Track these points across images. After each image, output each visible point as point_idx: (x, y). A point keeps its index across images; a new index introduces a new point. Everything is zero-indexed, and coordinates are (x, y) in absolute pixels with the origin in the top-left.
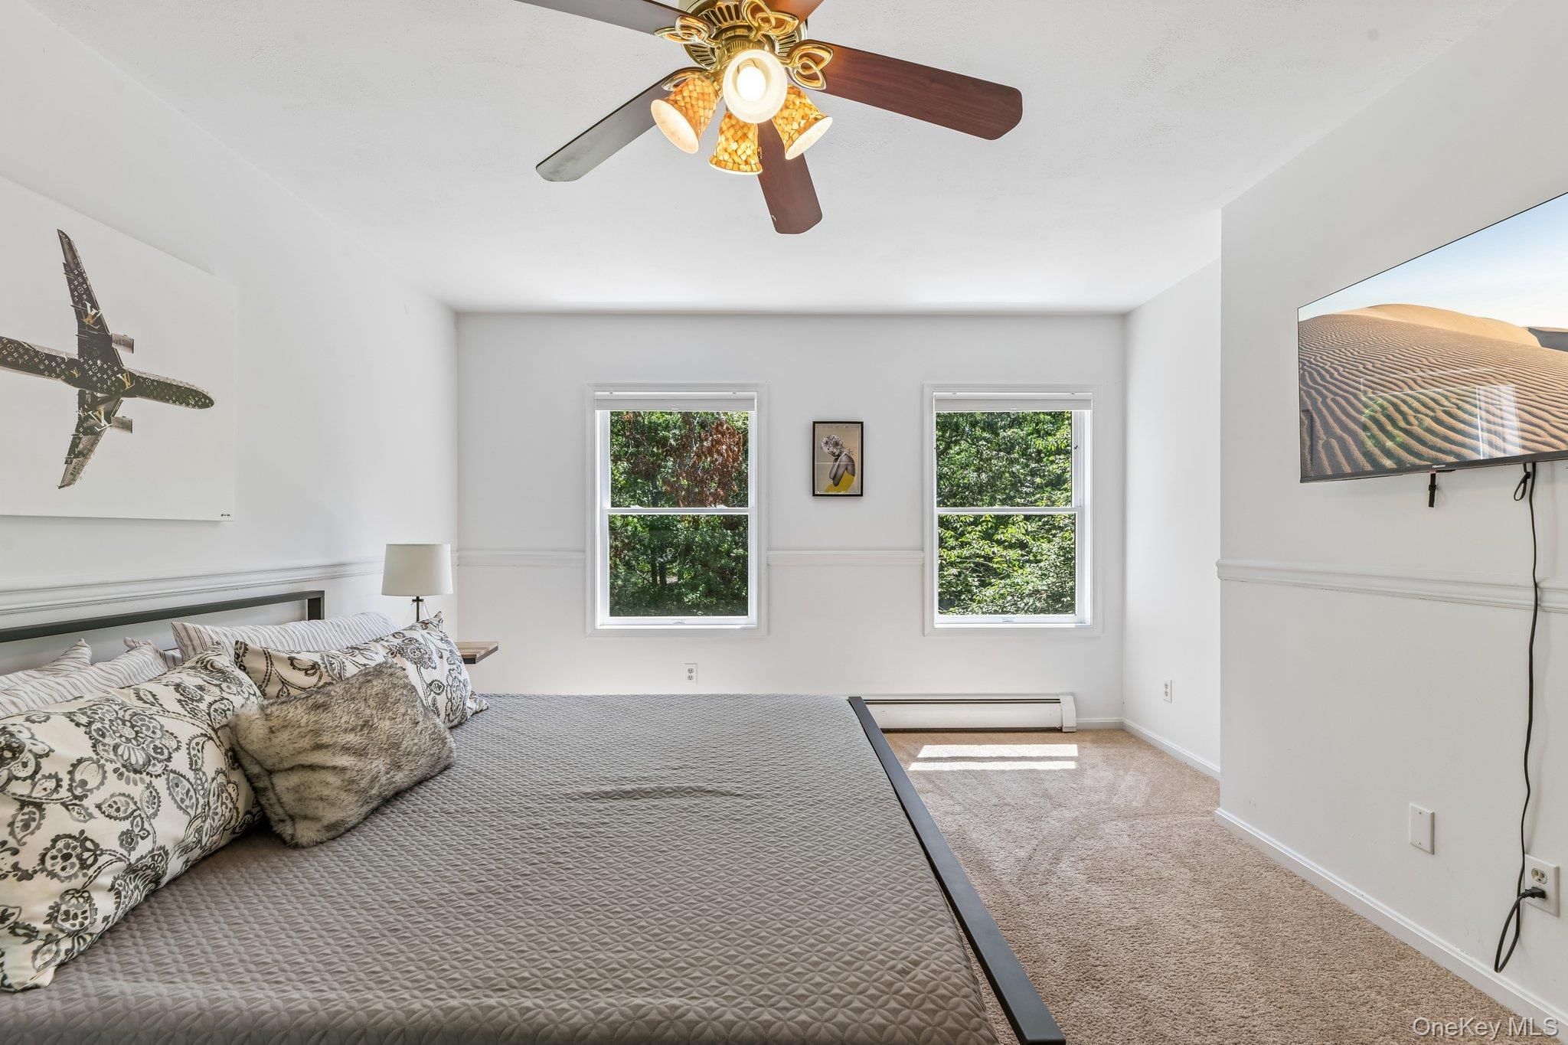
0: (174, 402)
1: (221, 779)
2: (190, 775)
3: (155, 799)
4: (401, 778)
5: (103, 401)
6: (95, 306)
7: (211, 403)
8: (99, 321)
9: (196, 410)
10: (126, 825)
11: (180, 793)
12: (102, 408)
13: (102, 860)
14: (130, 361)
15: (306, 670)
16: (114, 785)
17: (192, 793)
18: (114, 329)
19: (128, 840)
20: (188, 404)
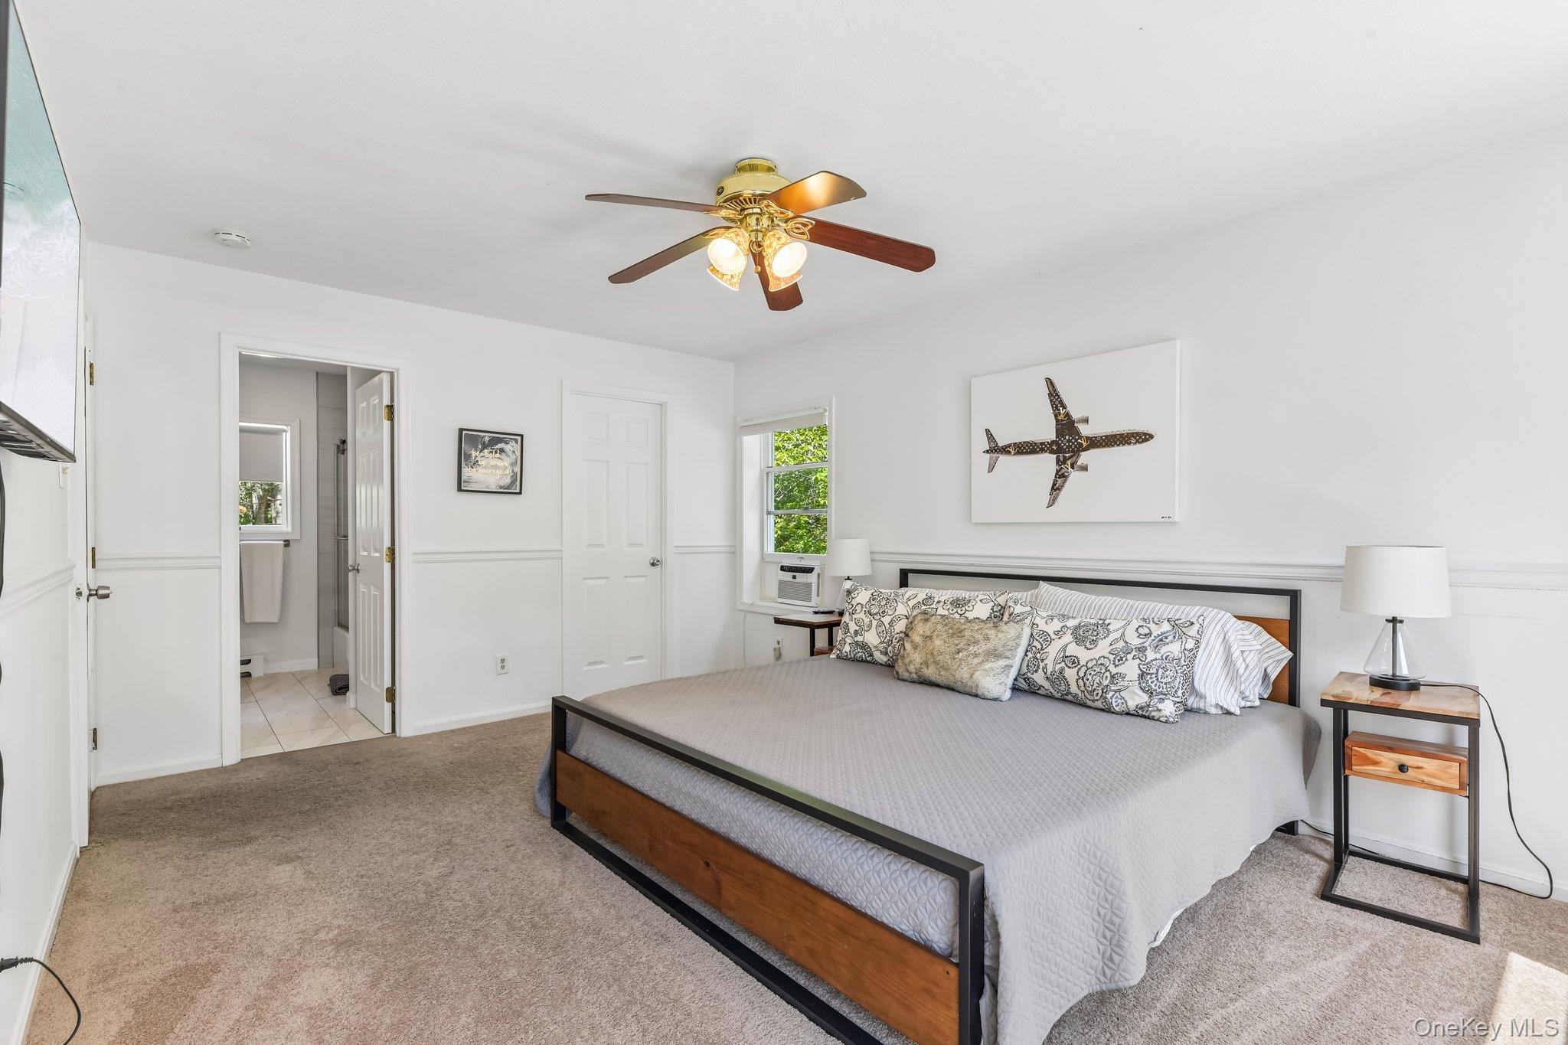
0: (1118, 445)
1: (902, 635)
2: (887, 626)
3: (870, 626)
5: (1070, 458)
6: (1064, 407)
7: (1152, 436)
8: (1067, 415)
9: (1138, 445)
10: (858, 628)
11: (880, 629)
12: (1069, 462)
13: (848, 634)
14: (1085, 430)
16: (862, 615)
17: (885, 632)
18: (1075, 415)
19: (856, 633)
20: (1129, 444)
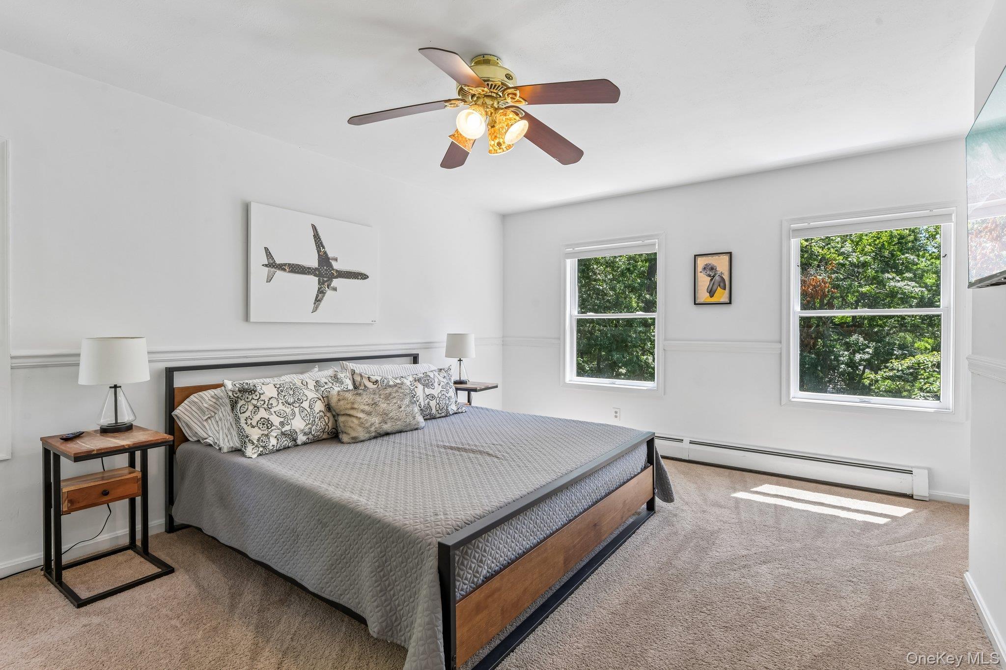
0: (353, 278)
1: (321, 414)
2: (309, 410)
3: (294, 414)
4: (387, 427)
5: (327, 281)
6: (324, 248)
7: (368, 277)
8: (325, 253)
9: (362, 281)
10: (282, 420)
11: (303, 414)
12: (326, 284)
13: (273, 428)
14: (336, 266)
15: (374, 382)
16: (281, 407)
17: (308, 415)
18: (330, 255)
19: (282, 424)
20: (358, 279)
